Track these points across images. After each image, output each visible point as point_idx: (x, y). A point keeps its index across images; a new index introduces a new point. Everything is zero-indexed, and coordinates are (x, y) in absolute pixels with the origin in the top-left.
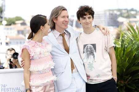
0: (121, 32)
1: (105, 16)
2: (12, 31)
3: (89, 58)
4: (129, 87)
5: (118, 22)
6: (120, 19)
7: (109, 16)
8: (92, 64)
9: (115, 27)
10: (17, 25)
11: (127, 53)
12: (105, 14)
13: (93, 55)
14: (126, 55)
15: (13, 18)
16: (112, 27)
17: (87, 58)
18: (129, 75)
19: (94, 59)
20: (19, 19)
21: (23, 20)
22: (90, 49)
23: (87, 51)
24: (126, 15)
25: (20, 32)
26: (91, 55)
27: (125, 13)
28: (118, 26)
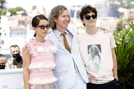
0: (121, 22)
1: (106, 7)
2: (13, 21)
3: (95, 59)
4: (130, 84)
5: (119, 12)
6: (121, 10)
7: (110, 7)
8: (99, 65)
9: (115, 17)
10: (18, 16)
11: (128, 50)
12: (106, 4)
13: (99, 55)
14: (126, 52)
15: (14, 9)
16: (112, 18)
17: (92, 59)
18: (130, 72)
19: (100, 59)
20: (19, 9)
21: (24, 10)
22: (94, 50)
23: (92, 52)
24: (126, 5)
25: (21, 23)
26: (96, 55)
27: (125, 4)
28: (118, 17)
